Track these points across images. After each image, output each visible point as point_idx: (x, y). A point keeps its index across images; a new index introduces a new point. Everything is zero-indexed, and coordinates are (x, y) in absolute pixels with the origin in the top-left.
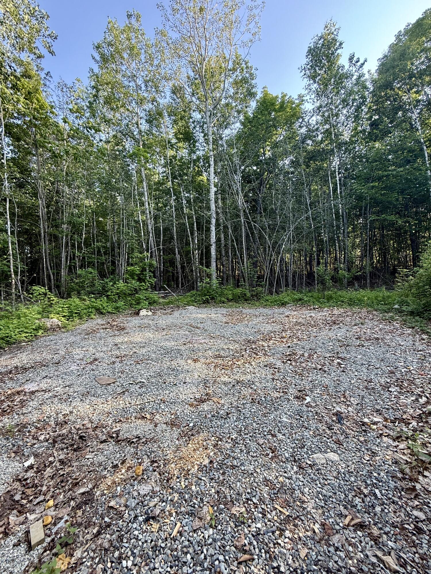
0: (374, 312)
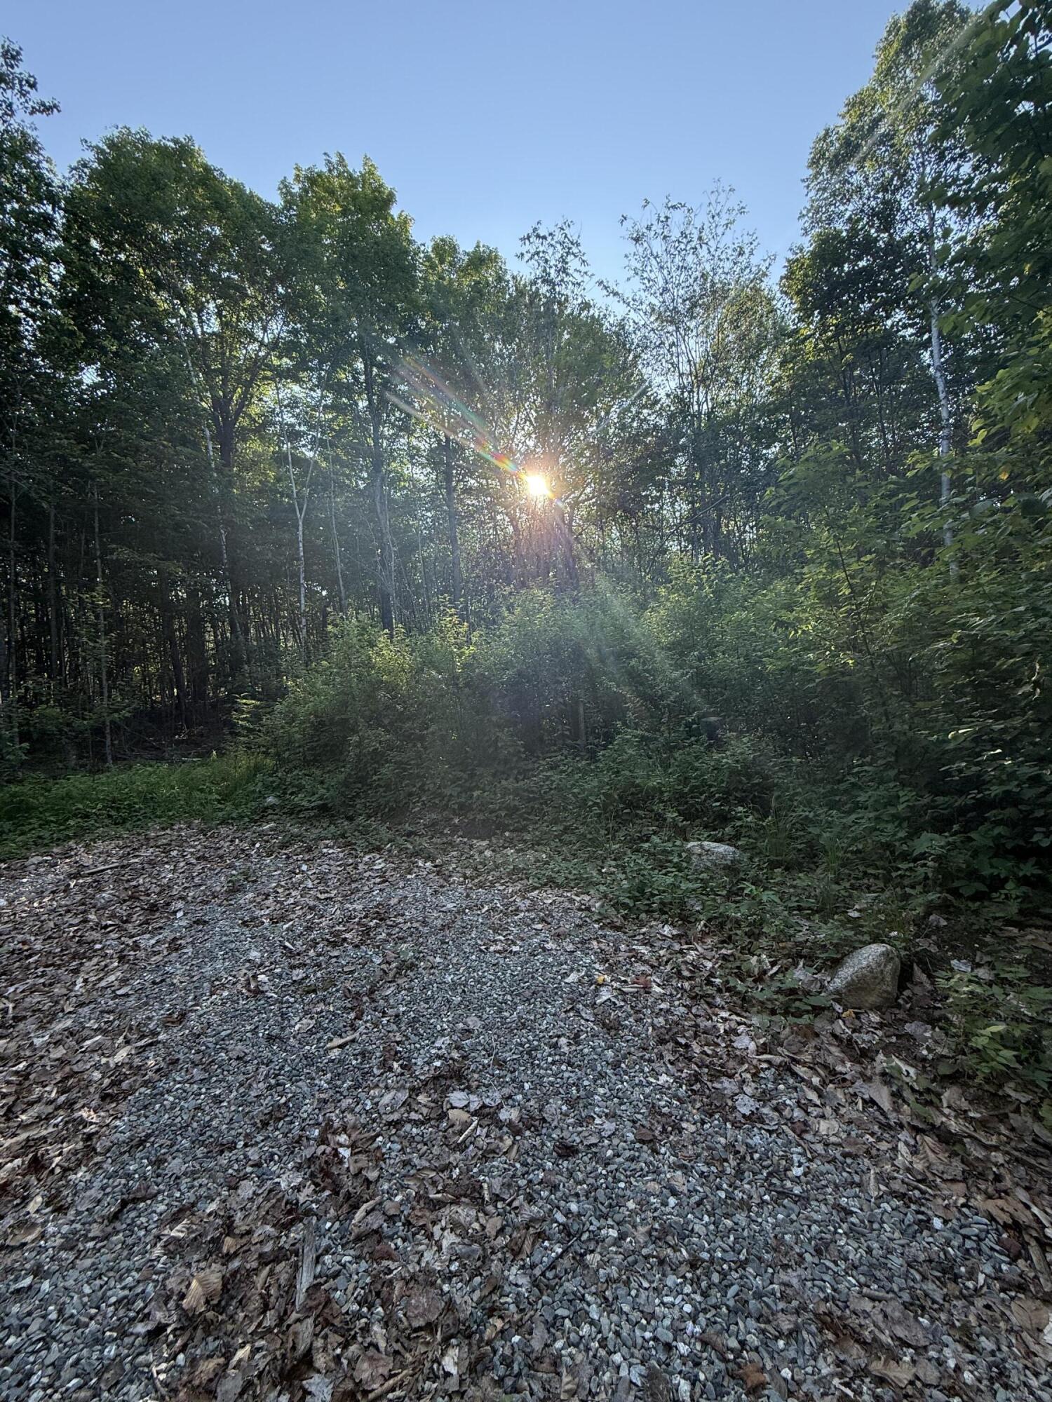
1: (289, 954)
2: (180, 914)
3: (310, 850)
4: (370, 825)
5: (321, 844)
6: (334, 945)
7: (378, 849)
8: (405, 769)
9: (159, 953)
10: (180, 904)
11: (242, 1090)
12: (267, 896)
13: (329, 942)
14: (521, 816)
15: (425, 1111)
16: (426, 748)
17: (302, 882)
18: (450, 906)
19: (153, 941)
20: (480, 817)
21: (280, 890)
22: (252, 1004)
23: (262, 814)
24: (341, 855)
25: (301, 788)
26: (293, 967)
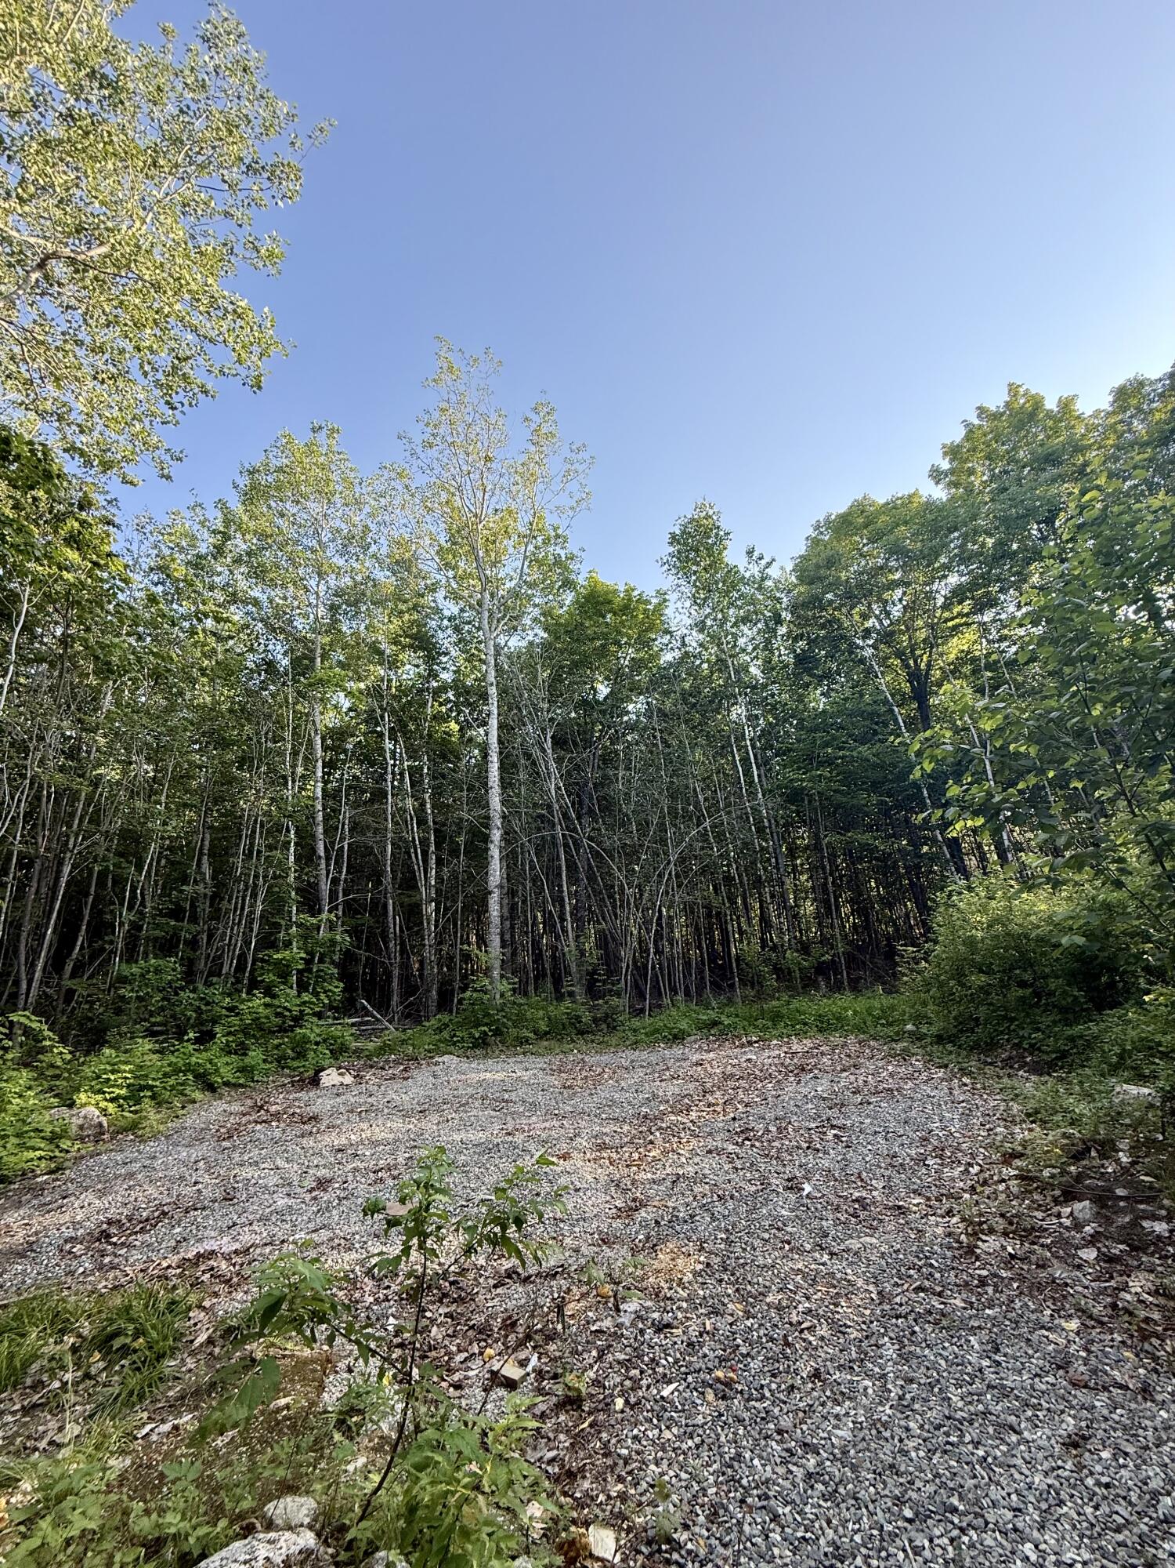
0: (872, 1043)
23: (901, 1036)
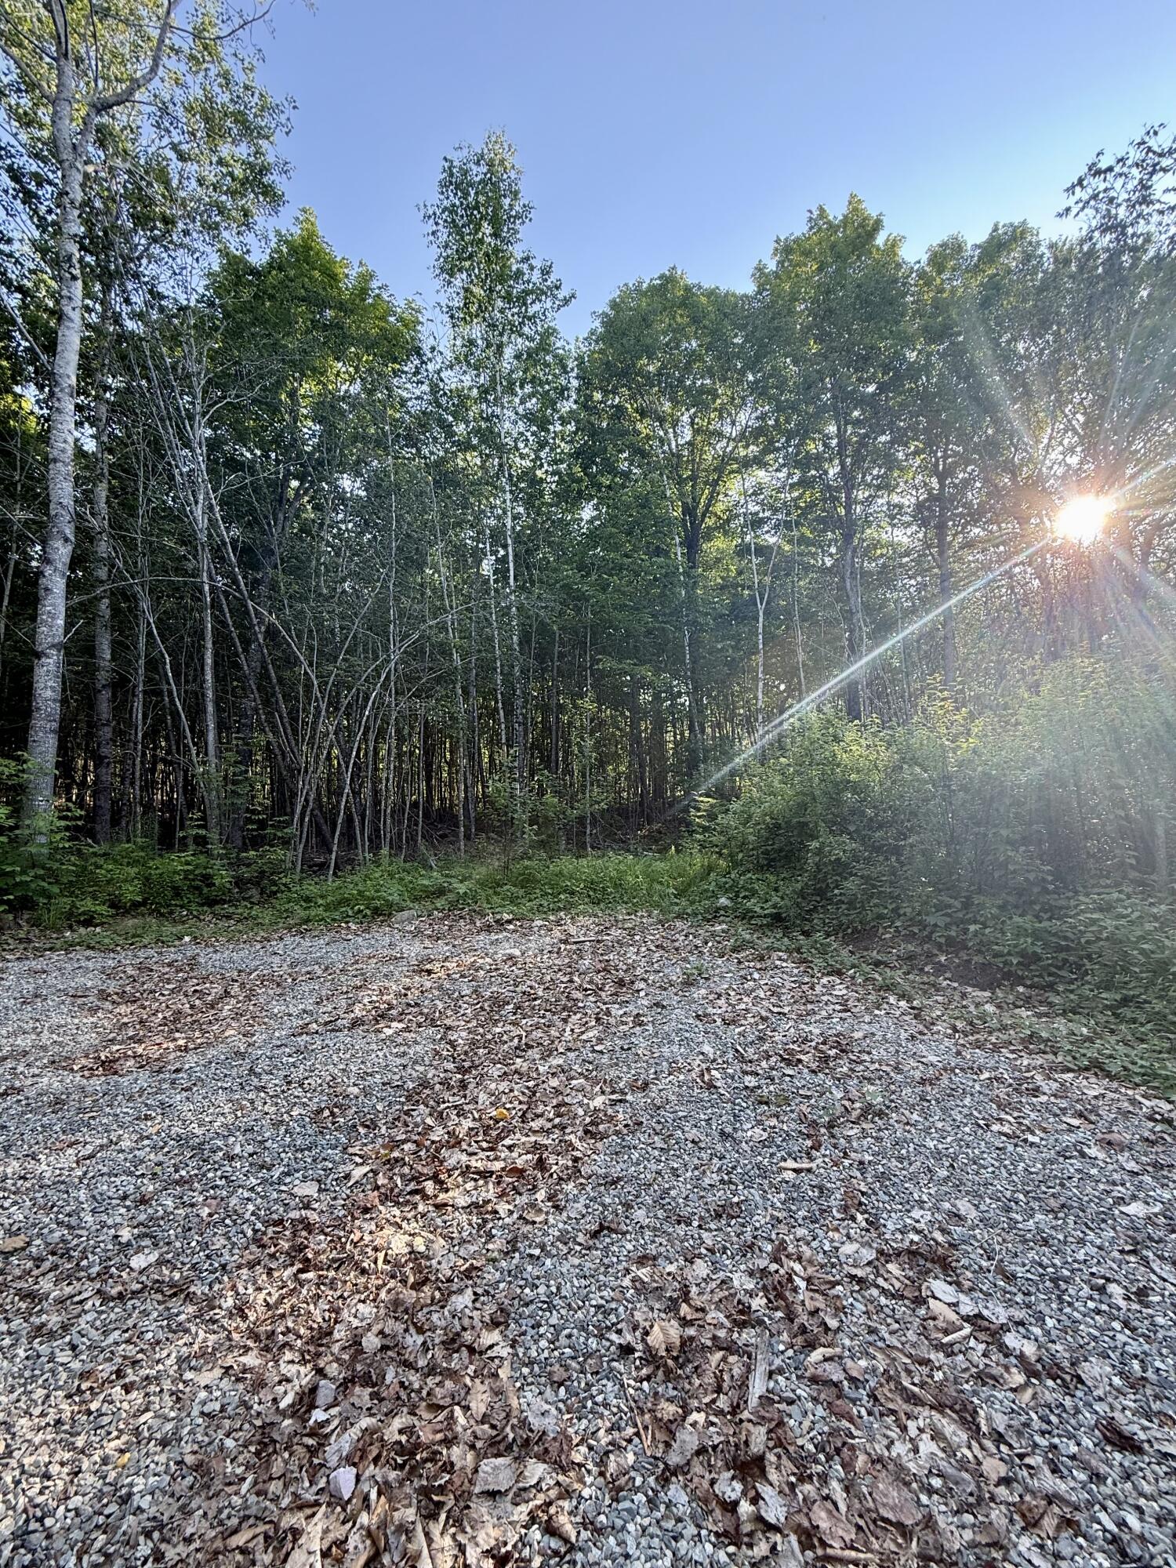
1: (741, 1059)
2: (642, 994)
3: (762, 959)
4: (830, 945)
5: (775, 955)
6: (788, 1063)
7: (839, 973)
8: (874, 887)
9: (626, 1023)
10: (642, 985)
11: (696, 1173)
12: (719, 996)
13: (783, 1059)
14: (1045, 968)
15: (897, 1285)
16: (902, 864)
17: (753, 990)
18: (933, 1059)
19: (621, 1012)
20: (977, 959)
21: (732, 993)
22: (705, 1095)
23: (715, 915)
24: (796, 971)
25: (754, 893)
26: (745, 1073)
